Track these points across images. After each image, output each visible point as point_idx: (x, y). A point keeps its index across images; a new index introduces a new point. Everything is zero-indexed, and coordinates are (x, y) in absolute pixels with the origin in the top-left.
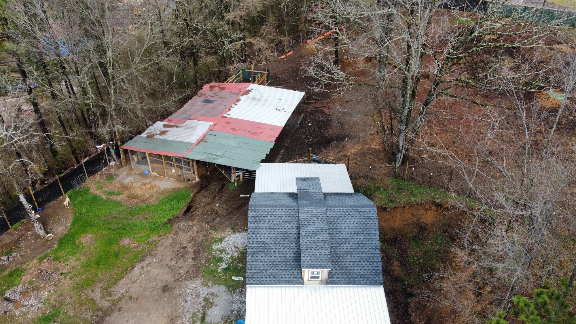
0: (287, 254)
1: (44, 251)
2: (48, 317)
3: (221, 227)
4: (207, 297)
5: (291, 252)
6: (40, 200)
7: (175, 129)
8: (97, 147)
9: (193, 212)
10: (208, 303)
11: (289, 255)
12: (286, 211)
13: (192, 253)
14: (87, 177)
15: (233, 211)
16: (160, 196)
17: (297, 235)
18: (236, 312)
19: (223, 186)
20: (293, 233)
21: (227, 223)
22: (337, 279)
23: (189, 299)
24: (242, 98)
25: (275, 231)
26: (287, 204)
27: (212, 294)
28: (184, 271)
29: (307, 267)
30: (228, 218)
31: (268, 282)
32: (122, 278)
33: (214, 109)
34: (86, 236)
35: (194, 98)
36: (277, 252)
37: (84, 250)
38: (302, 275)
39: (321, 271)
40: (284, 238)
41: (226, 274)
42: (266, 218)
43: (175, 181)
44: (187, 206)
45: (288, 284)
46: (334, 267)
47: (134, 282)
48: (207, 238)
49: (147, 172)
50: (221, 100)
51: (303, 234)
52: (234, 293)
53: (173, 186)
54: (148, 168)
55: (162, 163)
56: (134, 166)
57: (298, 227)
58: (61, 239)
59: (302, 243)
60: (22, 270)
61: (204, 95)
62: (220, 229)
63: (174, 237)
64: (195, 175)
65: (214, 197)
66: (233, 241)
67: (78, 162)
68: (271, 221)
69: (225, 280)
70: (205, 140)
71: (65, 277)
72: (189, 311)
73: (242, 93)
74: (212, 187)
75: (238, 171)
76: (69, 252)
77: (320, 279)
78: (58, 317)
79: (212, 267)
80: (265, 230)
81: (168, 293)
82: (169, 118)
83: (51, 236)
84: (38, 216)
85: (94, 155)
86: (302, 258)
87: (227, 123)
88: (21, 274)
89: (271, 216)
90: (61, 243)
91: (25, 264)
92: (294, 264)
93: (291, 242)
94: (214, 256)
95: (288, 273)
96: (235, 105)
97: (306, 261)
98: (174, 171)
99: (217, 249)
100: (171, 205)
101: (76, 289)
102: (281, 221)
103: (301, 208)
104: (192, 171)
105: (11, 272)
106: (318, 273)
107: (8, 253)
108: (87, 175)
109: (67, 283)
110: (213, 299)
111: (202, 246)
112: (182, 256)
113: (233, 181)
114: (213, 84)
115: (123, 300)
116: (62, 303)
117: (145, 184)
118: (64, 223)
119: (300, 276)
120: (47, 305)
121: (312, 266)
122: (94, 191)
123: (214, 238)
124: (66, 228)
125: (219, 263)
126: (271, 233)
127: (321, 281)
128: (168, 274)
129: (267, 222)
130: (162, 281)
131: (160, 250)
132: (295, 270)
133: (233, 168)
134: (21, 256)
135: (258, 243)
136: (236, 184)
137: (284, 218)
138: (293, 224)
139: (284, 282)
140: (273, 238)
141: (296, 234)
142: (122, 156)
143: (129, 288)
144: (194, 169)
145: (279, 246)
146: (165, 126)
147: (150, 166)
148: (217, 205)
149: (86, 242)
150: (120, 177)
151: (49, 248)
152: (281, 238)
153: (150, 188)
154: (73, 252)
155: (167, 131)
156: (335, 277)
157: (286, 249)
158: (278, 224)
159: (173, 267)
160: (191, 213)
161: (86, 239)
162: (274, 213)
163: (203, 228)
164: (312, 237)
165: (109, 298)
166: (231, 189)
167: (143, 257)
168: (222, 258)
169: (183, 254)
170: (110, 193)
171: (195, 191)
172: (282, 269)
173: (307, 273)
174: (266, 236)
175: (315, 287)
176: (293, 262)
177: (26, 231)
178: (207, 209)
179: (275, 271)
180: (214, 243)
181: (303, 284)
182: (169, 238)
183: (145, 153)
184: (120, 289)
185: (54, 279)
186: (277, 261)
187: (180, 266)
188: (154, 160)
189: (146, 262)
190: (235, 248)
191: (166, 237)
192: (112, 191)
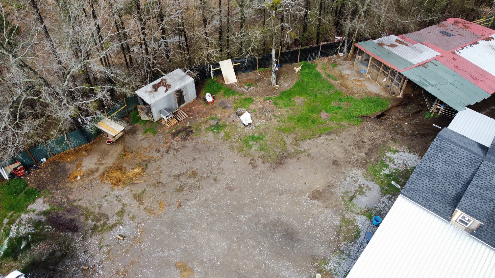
0: (449, 190)
1: (270, 94)
2: (254, 137)
3: (400, 142)
4: (362, 186)
5: (454, 191)
6: (282, 59)
7: (404, 46)
8: (336, 37)
9: (384, 119)
10: (360, 191)
11: (450, 192)
12: (469, 156)
13: (367, 149)
14: (319, 57)
15: (417, 135)
16: (364, 95)
17: (469, 181)
18: (378, 209)
19: (420, 111)
20: (465, 177)
21: (407, 142)
22: (484, 236)
23: (348, 179)
24: (481, 42)
25: (449, 167)
26: (474, 151)
27: (367, 187)
28: (355, 159)
29: (462, 209)
30: (410, 139)
31: (420, 202)
32: (310, 139)
33: (448, 42)
34: (299, 98)
35: (434, 26)
36: (441, 184)
37: (294, 107)
38: (452, 213)
39: (472, 221)
40: (455, 176)
41: (386, 179)
42: (448, 152)
43: (382, 89)
44: (381, 113)
45: (436, 213)
46: (487, 225)
47: (316, 146)
48: (384, 145)
49: (363, 72)
50: (459, 36)
51: (474, 182)
52: (384, 195)
53: (378, 92)
54: (365, 69)
55: (379, 70)
56: (356, 64)
57: (473, 175)
58: (283, 92)
59: (469, 189)
60: (253, 100)
61: (446, 26)
62: (399, 143)
63: (360, 130)
64: (400, 91)
65: (408, 116)
66: (404, 158)
67: (318, 43)
68: (451, 157)
69: (382, 182)
70: (426, 66)
71: (275, 118)
72: (344, 188)
73: (484, 37)
74: (410, 108)
75: (440, 105)
76: (285, 103)
77: (467, 227)
78: (260, 141)
79: (378, 167)
80: (440, 161)
81: (335, 167)
82: (404, 35)
83: (278, 87)
84: (277, 69)
85: (331, 42)
86: (462, 200)
87: (454, 59)
88: (251, 102)
89: (452, 153)
90: (282, 95)
91: (256, 97)
92: (451, 202)
93: (458, 183)
94: (383, 160)
95: (441, 205)
96: (471, 45)
97: (464, 205)
98: (385, 80)
99: (388, 157)
100: (369, 106)
101: (278, 130)
102: (460, 161)
103: (486, 160)
104: (400, 87)
105: (247, 98)
106: (469, 221)
107: (250, 85)
108: (319, 55)
109: (274, 123)
110: (366, 190)
111: (377, 148)
112: (358, 147)
113: (431, 111)
114: (459, 19)
115: (304, 154)
116: (266, 134)
117: (357, 81)
118: (289, 82)
119: (450, 213)
120: (257, 130)
121: (467, 212)
122: (318, 69)
123: (390, 147)
124: (290, 86)
125: (385, 168)
126: (445, 166)
127: (468, 228)
128: (342, 154)
129: (446, 156)
130: (335, 156)
131: (345, 134)
132: (449, 206)
133: (438, 99)
134: (256, 91)
135: (428, 168)
136: (432, 115)
137: (464, 160)
138: (470, 170)
139: (433, 210)
140: (444, 171)
141: (468, 179)
142: (351, 51)
143: (311, 148)
144: (402, 86)
145: (446, 180)
146: (397, 40)
147: (368, 68)
148: (407, 124)
149: (297, 102)
150: (342, 67)
151: (274, 94)
152: (451, 175)
153: (359, 86)
154: (287, 104)
155: (397, 46)
156: (483, 233)
157: (450, 186)
158: (455, 163)
159: (348, 151)
160: (382, 119)
161: (299, 100)
162: (457, 152)
163: (386, 135)
164: (482, 190)
165: (295, 147)
166: (425, 117)
167: (331, 132)
168: (389, 165)
169: (360, 147)
170: (329, 76)
171: (394, 104)
172: (438, 199)
173: (458, 214)
174: (438, 166)
175: (459, 230)
176: (450, 199)
177: (265, 77)
178: (396, 123)
179: (431, 197)
180: (388, 151)
181: (449, 221)
182: (355, 129)
183: (370, 56)
184: (306, 145)
185: (268, 116)
186: (437, 191)
187: (354, 153)
188: (374, 65)
189: (331, 137)
190: (404, 164)
191: (354, 127)
192: (331, 75)
